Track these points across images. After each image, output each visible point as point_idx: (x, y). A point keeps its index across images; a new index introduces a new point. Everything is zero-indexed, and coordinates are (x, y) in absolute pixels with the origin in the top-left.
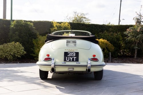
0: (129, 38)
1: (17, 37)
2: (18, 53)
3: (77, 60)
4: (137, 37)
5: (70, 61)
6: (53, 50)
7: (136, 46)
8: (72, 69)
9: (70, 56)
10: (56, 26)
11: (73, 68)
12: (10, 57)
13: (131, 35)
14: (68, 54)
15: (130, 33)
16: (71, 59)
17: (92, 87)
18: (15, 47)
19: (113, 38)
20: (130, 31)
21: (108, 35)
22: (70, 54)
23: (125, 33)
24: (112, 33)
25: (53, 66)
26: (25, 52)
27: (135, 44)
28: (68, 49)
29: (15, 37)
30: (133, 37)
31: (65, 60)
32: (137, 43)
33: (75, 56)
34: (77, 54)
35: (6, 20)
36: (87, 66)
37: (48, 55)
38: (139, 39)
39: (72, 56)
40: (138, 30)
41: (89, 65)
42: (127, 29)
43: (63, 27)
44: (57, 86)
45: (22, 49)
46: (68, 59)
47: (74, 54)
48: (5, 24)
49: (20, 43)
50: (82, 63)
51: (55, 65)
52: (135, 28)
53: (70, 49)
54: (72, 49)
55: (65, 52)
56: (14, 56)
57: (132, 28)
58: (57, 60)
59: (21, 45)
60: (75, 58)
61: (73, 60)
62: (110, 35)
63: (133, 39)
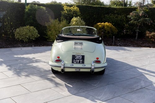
0: (132, 21)
1: (32, 21)
2: (32, 36)
3: (83, 62)
4: (139, 20)
5: (77, 63)
6: (63, 52)
7: (138, 29)
8: (78, 70)
9: (77, 58)
10: (67, 10)
11: (80, 70)
12: (26, 40)
13: (134, 18)
14: (75, 57)
15: (133, 16)
16: (78, 61)
17: (95, 85)
18: (30, 31)
19: (117, 21)
20: (133, 15)
21: (113, 18)
22: (77, 57)
23: (129, 16)
24: (116, 15)
25: (62, 67)
26: (39, 35)
27: (137, 26)
28: (76, 52)
29: (30, 21)
30: (135, 20)
31: (73, 62)
32: (138, 26)
33: (81, 58)
34: (83, 57)
35: (21, 3)
36: (91, 68)
37: (58, 57)
38: (140, 23)
39: (79, 59)
40: (140, 14)
41: (93, 67)
42: (130, 13)
43: (73, 11)
44: (66, 84)
45: (36, 33)
46: (75, 62)
47: (80, 57)
48: (20, 7)
49: (34, 27)
50: (87, 66)
51: (64, 67)
52: (137, 12)
53: (77, 52)
54: (79, 52)
55: (73, 55)
56: (29, 39)
57: (135, 12)
58: (66, 62)
59: (35, 29)
60: (81, 60)
61: (79, 63)
62: (114, 17)
63: (135, 22)
